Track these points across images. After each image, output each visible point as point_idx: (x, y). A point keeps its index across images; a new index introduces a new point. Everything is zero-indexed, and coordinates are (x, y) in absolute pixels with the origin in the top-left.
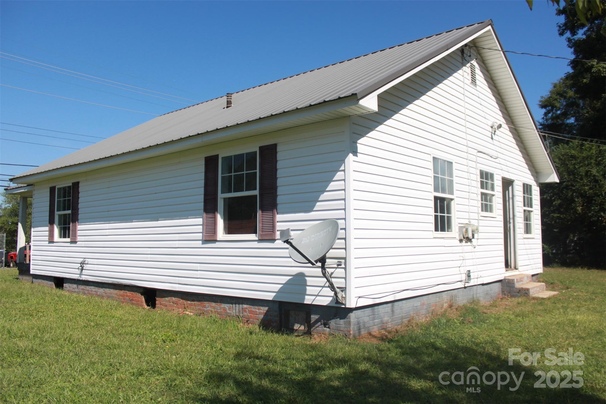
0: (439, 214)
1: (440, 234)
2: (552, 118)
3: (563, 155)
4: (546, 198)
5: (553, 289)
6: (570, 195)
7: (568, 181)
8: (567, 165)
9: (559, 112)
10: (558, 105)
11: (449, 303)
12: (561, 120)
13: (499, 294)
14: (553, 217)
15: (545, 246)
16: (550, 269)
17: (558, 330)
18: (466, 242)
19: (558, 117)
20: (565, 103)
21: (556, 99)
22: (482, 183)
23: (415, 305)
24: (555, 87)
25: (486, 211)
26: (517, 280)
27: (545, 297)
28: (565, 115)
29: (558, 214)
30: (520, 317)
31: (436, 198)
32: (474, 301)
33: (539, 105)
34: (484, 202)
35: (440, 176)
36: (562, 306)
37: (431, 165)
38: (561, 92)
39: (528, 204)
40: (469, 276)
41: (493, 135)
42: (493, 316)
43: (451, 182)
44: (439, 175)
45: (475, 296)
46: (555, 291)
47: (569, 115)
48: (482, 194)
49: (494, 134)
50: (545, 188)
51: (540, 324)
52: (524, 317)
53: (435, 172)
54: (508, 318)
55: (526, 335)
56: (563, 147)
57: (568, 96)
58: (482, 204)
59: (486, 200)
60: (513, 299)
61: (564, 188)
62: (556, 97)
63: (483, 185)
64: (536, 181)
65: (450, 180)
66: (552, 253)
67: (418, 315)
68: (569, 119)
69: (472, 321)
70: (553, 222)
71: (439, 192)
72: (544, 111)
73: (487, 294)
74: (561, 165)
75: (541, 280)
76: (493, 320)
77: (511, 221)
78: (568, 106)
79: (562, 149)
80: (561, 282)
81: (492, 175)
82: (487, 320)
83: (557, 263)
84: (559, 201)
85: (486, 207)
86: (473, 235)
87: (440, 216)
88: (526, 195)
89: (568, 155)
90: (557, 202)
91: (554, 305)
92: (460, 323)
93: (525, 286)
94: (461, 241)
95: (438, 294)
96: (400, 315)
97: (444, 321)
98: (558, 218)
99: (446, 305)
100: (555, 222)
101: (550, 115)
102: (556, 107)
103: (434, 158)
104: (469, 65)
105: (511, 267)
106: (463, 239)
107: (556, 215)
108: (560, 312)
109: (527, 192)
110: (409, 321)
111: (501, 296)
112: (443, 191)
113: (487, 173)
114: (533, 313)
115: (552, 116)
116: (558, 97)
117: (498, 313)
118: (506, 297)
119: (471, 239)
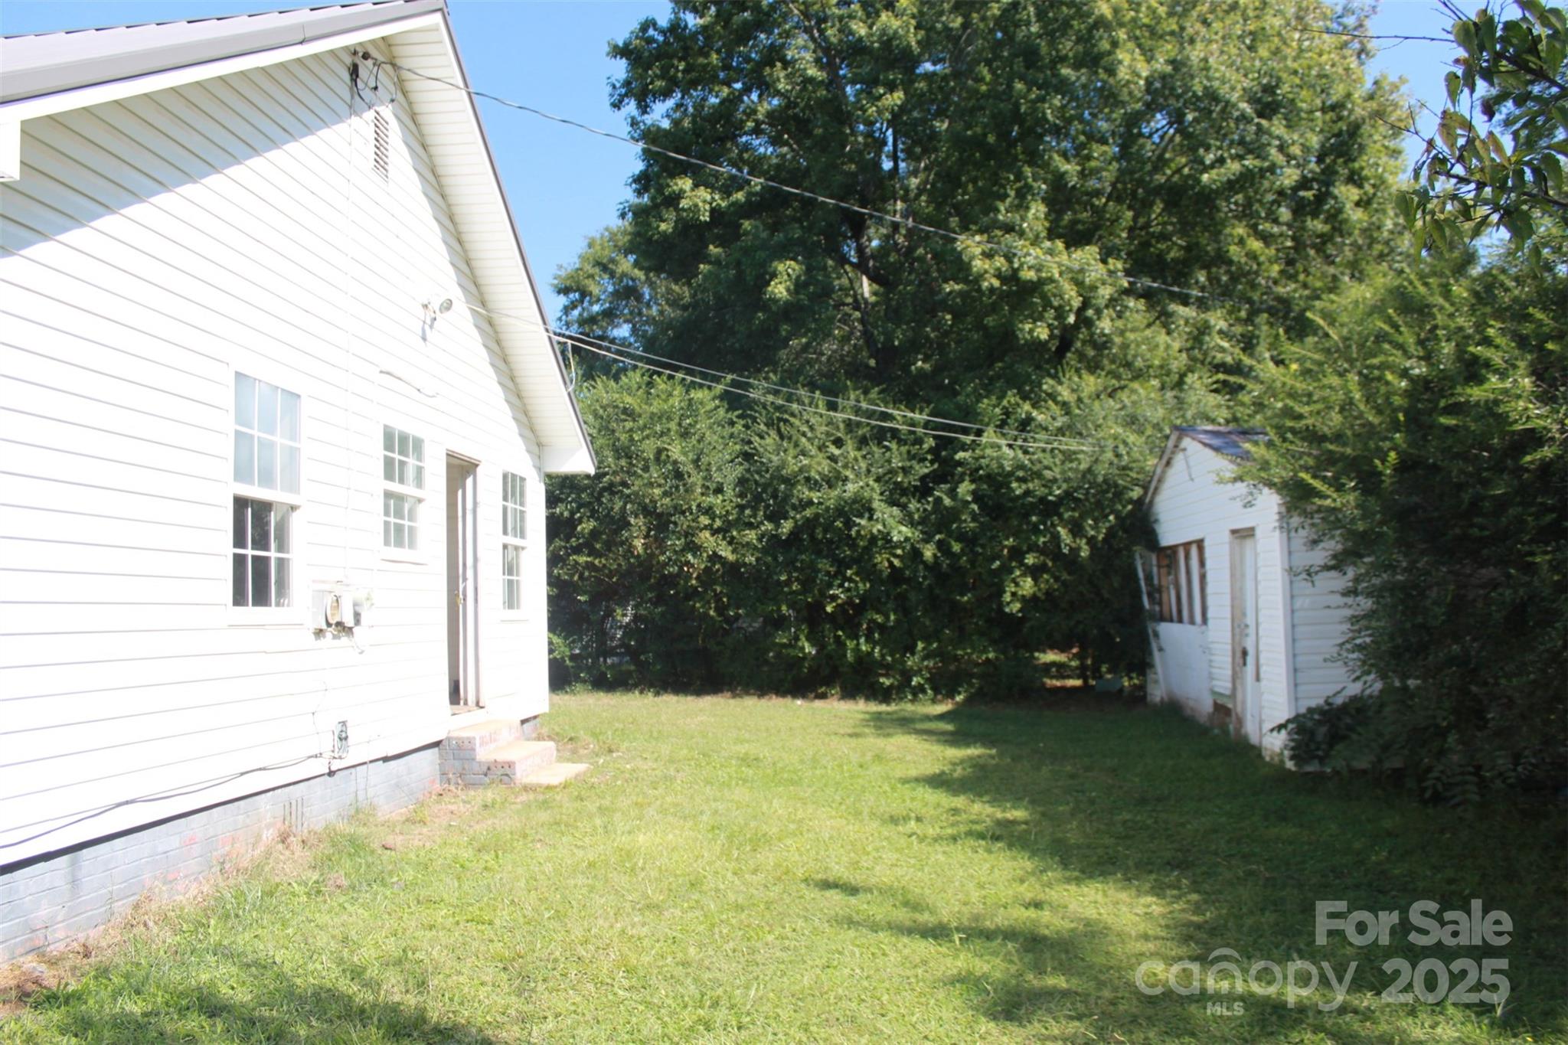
0: (249, 552)
1: (251, 613)
2: (582, 322)
3: (604, 408)
4: (562, 514)
5: (574, 757)
6: (617, 508)
7: (615, 473)
8: (613, 431)
9: (596, 308)
10: (595, 290)
11: (279, 824)
12: (601, 327)
13: (433, 782)
14: (576, 563)
15: (556, 640)
16: (567, 697)
17: (592, 889)
18: (335, 637)
19: (592, 320)
20: (610, 289)
21: (592, 276)
22: (389, 463)
23: (160, 849)
24: (590, 246)
25: (399, 543)
26: (482, 738)
27: (554, 781)
28: (609, 315)
29: (589, 555)
30: (488, 852)
31: (240, 503)
32: (359, 813)
33: (552, 285)
34: (392, 520)
35: (255, 433)
36: (600, 808)
37: (227, 397)
38: (605, 261)
39: (514, 528)
40: (343, 738)
41: (427, 327)
42: (412, 856)
43: (293, 454)
44: (251, 428)
45: (361, 796)
46: (580, 760)
47: (617, 316)
48: (388, 495)
49: (431, 327)
50: (560, 489)
51: (544, 873)
52: (500, 853)
53: (241, 417)
54: (455, 860)
55: (503, 916)
56: (605, 387)
57: (619, 270)
58: (387, 524)
59: (399, 514)
60: (472, 793)
61: (604, 489)
62: (591, 271)
63: (390, 470)
64: (539, 469)
65: (291, 448)
66: (573, 657)
67: (170, 877)
68: (617, 326)
69: (345, 883)
70: (576, 578)
71: (252, 483)
72: (562, 300)
73: (397, 785)
74: (600, 431)
75: (545, 731)
76: (409, 874)
77: (470, 573)
78: (616, 294)
79: (604, 390)
80: (594, 735)
81: (418, 444)
82: (391, 873)
83: (584, 681)
84: (592, 524)
85: (398, 535)
86: (357, 617)
87: (253, 557)
88: (510, 505)
89: (617, 407)
90: (587, 526)
91: (578, 804)
92: (308, 894)
93: (503, 756)
94: (319, 633)
95: (242, 803)
96: (104, 891)
97: (255, 893)
98: (590, 566)
99: (269, 835)
100: (581, 577)
101: (576, 313)
102: (591, 294)
103: (238, 375)
104: (370, 115)
105: (466, 703)
106: (324, 626)
107: (583, 559)
108: (595, 828)
109: (513, 494)
110: (137, 906)
111: (438, 787)
112: (267, 479)
113: (404, 439)
114: (525, 836)
115: (581, 315)
116: (597, 270)
117: (428, 845)
118: (452, 788)
119: (350, 629)
